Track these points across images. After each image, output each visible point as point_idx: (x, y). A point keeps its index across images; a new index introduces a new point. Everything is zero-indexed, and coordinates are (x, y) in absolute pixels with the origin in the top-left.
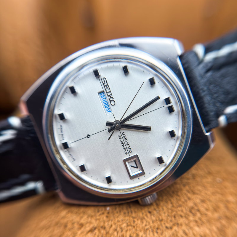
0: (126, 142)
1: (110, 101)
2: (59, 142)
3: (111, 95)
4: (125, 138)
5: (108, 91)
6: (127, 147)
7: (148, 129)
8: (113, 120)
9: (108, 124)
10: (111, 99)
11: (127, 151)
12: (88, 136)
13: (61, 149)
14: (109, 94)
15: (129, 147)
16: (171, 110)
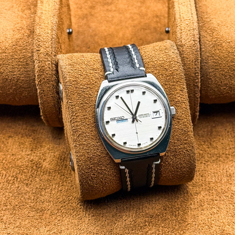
0: (144, 115)
1: (122, 118)
2: (137, 147)
3: (119, 117)
4: (141, 115)
5: (117, 119)
6: (146, 115)
7: (139, 103)
8: (131, 120)
9: (133, 122)
10: (121, 118)
11: (148, 116)
12: (137, 133)
13: (140, 147)
14: (118, 118)
15: (146, 114)
16: (132, 91)
